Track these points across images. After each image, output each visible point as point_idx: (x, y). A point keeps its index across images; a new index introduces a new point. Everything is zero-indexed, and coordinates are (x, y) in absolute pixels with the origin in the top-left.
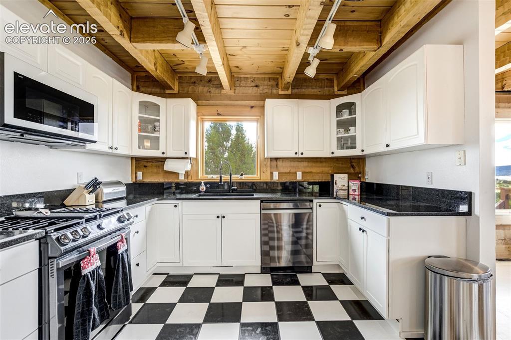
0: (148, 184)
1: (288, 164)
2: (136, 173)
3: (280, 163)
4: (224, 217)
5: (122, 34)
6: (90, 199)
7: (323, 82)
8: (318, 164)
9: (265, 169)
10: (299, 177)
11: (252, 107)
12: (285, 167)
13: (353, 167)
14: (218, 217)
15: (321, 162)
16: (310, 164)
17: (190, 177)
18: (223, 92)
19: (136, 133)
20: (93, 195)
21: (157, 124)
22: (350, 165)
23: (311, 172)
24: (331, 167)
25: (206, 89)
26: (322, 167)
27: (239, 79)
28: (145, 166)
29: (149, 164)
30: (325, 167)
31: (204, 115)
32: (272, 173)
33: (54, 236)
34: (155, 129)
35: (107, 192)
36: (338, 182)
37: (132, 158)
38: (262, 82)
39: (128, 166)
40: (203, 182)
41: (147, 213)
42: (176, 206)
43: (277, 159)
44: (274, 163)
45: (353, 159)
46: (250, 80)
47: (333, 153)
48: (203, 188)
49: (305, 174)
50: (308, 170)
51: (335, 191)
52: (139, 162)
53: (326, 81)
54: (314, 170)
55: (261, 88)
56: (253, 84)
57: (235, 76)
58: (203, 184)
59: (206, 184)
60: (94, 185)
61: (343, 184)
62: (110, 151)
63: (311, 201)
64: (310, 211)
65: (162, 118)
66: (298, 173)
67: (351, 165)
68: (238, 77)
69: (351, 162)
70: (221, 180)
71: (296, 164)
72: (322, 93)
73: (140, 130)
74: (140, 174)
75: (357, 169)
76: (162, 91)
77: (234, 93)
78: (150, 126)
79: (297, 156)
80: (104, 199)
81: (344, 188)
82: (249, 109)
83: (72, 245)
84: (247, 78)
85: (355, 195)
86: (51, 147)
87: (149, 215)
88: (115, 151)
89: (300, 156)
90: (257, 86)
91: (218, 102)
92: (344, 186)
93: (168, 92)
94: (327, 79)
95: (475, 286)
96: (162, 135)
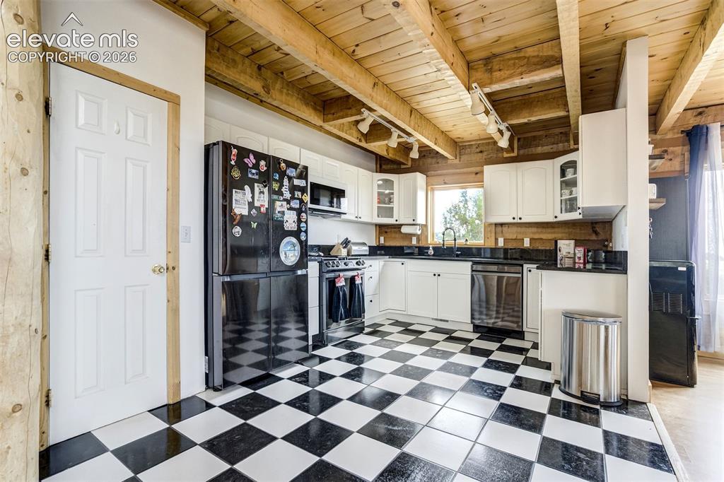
0: (388, 247)
1: (514, 229)
2: (379, 238)
3: (505, 229)
4: (439, 275)
5: (360, 141)
6: (344, 252)
7: (557, 137)
8: (549, 230)
9: (489, 235)
10: (527, 244)
11: (477, 173)
12: (511, 233)
13: (596, 233)
14: (435, 275)
15: (553, 227)
16: (540, 230)
17: (420, 242)
18: (449, 162)
19: (376, 205)
20: (346, 250)
21: (392, 196)
22: (591, 230)
23: (541, 239)
24: (566, 233)
25: (434, 160)
26: (554, 233)
27: (464, 147)
28: (386, 232)
29: (389, 230)
30: (558, 233)
31: (433, 185)
32: (496, 240)
33: (325, 262)
34: (390, 201)
35: (355, 250)
36: (562, 249)
37: (376, 225)
38: (487, 147)
39: (373, 231)
40: (431, 246)
41: (381, 267)
42: (403, 264)
43: (502, 225)
44: (499, 229)
45: (596, 223)
46: (474, 147)
47: (556, 217)
48: (431, 252)
49: (534, 241)
50: (536, 236)
51: (559, 258)
52: (382, 229)
53: (560, 136)
54: (544, 236)
55: (485, 153)
56: (478, 150)
57: (461, 145)
58: (431, 248)
59: (434, 248)
60: (346, 243)
61: (567, 251)
62: (356, 219)
63: (522, 266)
64: (520, 275)
65: (396, 191)
66: (525, 239)
67: (593, 231)
68: (463, 146)
69: (593, 228)
70: (443, 245)
71: (523, 229)
72: (555, 150)
73: (379, 203)
74: (382, 239)
75: (602, 237)
76: (399, 166)
77: (460, 161)
78: (387, 199)
79: (515, 221)
80: (353, 254)
81: (569, 256)
82: (474, 175)
83: (331, 268)
84: (472, 145)
85: (580, 263)
86: (324, 217)
87: (383, 268)
88: (359, 220)
89: (519, 221)
90: (481, 152)
91: (445, 172)
92: (569, 253)
93: (403, 167)
94: (561, 133)
95: (602, 328)
96: (395, 205)
